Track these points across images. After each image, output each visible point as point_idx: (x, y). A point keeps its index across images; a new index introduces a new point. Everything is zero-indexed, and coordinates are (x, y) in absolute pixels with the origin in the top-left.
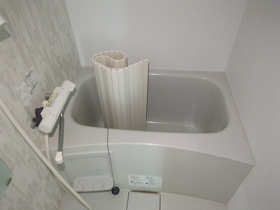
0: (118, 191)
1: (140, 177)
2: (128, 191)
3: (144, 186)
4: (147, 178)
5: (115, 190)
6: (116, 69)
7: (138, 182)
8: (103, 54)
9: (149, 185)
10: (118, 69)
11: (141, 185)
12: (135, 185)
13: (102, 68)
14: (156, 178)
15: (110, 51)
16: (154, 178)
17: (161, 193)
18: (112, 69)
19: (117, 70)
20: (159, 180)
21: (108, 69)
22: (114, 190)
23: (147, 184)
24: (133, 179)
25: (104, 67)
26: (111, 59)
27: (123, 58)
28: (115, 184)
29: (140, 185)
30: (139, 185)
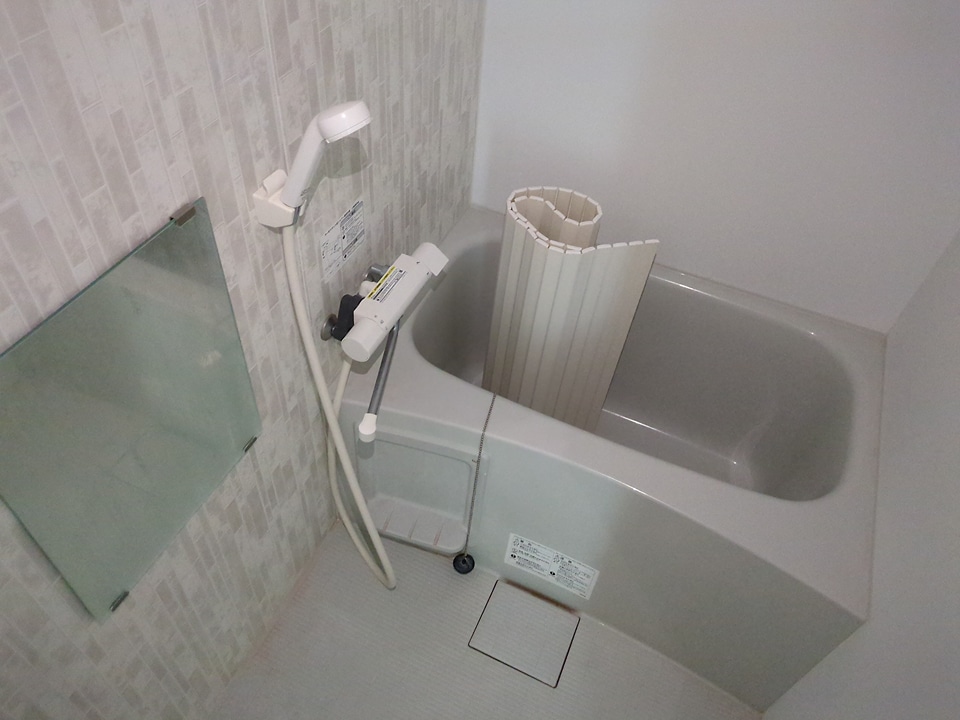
0: (471, 565)
1: (539, 549)
2: (498, 576)
3: (544, 578)
4: (556, 560)
5: (464, 562)
6: (562, 245)
7: (530, 563)
8: (540, 194)
9: (557, 580)
10: (569, 247)
11: (535, 574)
12: (519, 567)
13: (527, 233)
14: (581, 568)
15: (561, 189)
16: (577, 566)
17: (583, 615)
18: (552, 242)
19: (565, 249)
20: (588, 576)
21: (542, 241)
22: (461, 559)
23: (551, 576)
24: (518, 548)
25: (532, 230)
26: (557, 212)
27: (591, 220)
28: (469, 544)
29: (533, 572)
30: (529, 571)
